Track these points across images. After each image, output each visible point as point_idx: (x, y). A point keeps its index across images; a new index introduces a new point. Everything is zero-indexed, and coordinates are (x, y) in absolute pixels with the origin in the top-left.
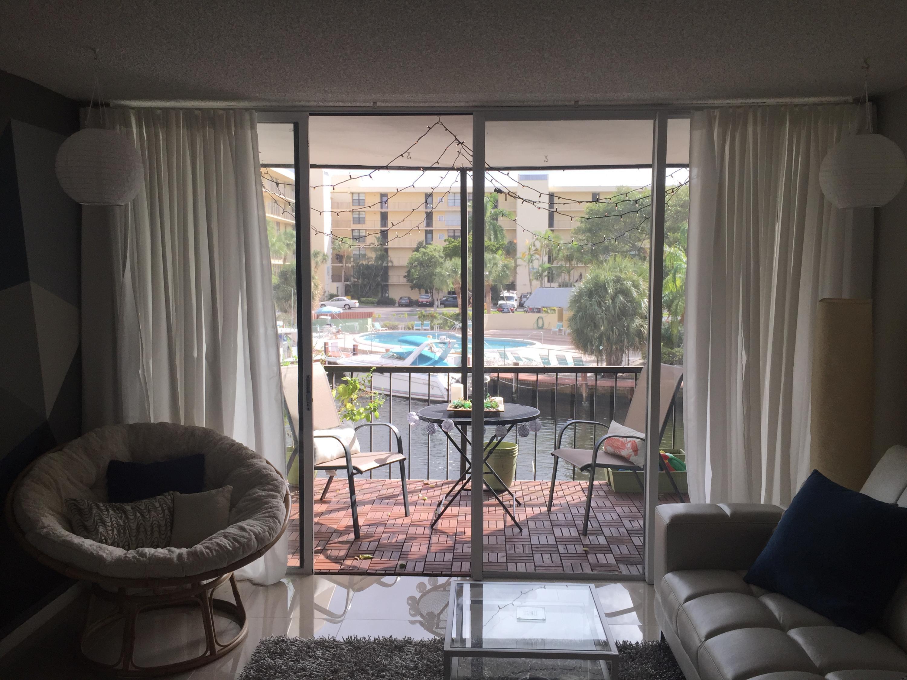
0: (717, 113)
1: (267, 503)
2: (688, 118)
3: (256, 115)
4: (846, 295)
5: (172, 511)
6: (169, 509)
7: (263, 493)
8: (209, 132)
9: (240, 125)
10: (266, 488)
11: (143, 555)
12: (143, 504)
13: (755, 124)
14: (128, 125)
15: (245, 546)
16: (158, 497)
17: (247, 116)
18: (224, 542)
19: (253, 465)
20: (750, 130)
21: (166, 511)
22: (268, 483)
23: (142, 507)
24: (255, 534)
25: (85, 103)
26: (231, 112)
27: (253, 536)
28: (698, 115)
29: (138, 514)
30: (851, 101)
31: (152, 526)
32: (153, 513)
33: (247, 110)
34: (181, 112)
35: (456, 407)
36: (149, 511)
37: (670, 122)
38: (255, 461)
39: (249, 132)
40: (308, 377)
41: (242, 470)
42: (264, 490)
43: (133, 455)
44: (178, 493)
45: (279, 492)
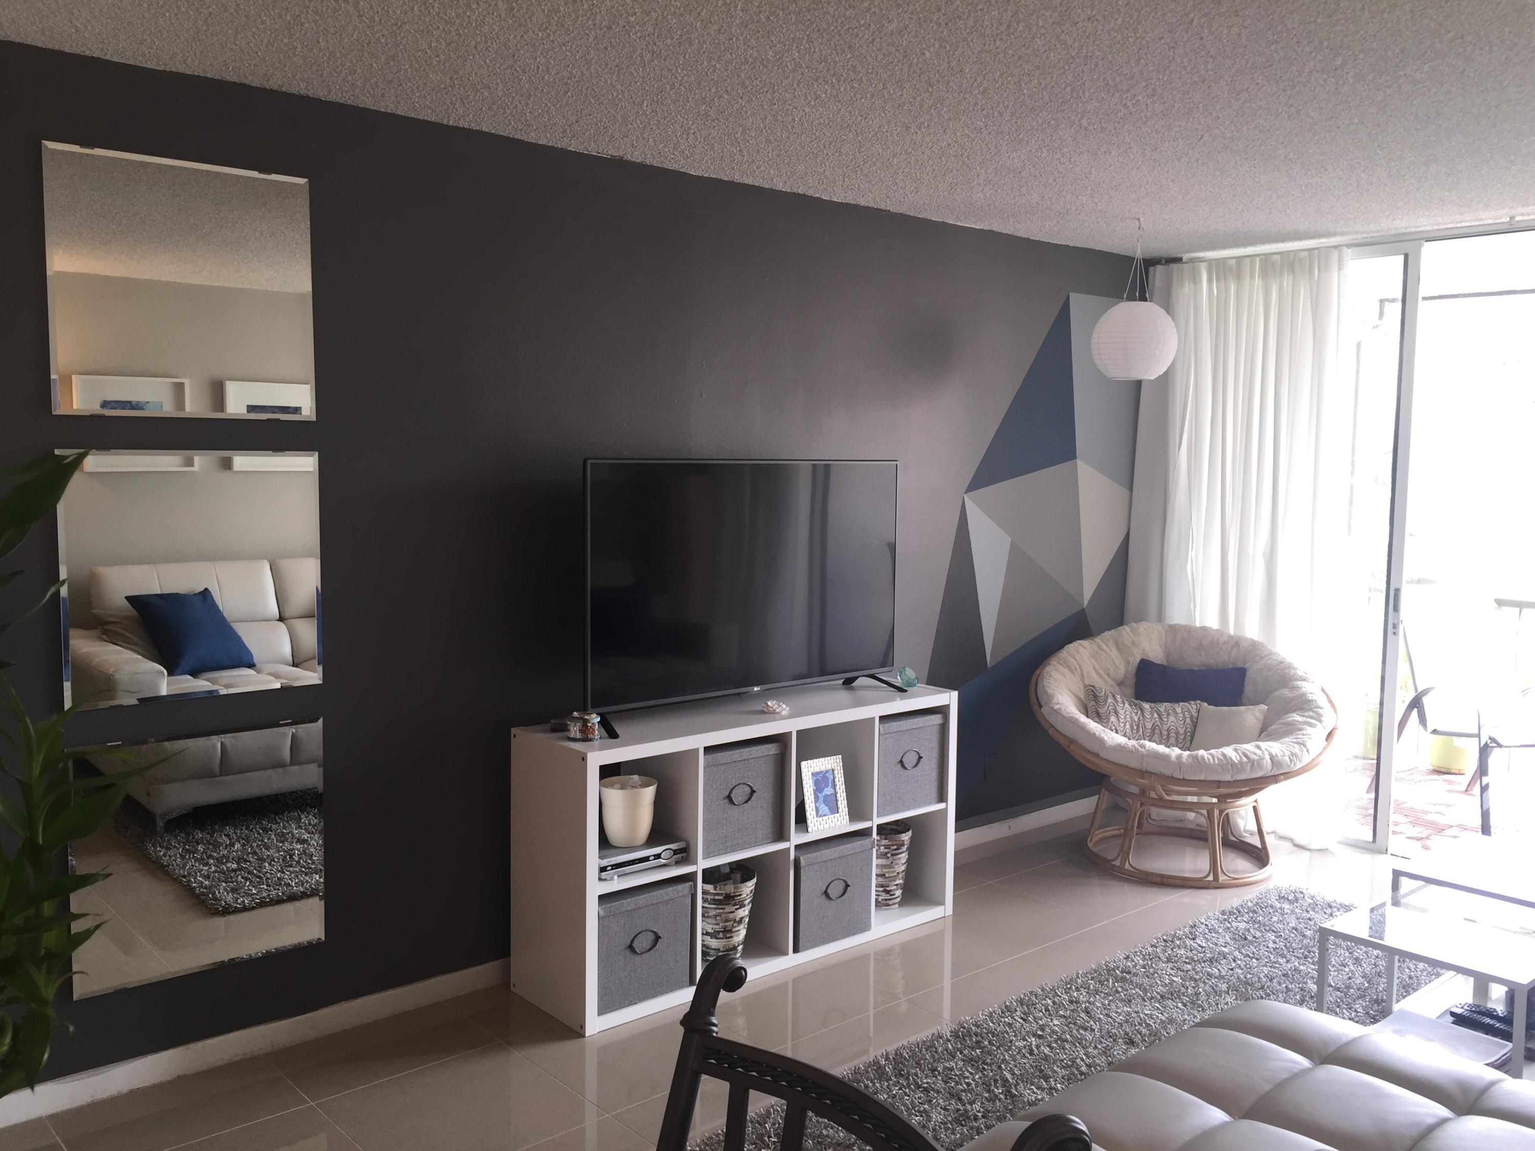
3: (1348, 251)
5: (1195, 722)
6: (1191, 718)
7: (1300, 719)
9: (1323, 269)
10: (1306, 714)
11: (1143, 746)
12: (1163, 707)
14: (1197, 281)
15: (1254, 764)
16: (1181, 704)
17: (1335, 255)
19: (1298, 688)
21: (1188, 720)
22: (1311, 710)
23: (1162, 709)
24: (1271, 755)
25: (1155, 262)
26: (1316, 253)
27: (1267, 757)
29: (1156, 715)
31: (1168, 730)
32: (1172, 718)
33: (1336, 247)
34: (1256, 262)
36: (1168, 714)
39: (1336, 274)
40: (1397, 591)
41: (1286, 692)
42: (1303, 716)
43: (1167, 658)
44: (1206, 704)
45: (1320, 721)
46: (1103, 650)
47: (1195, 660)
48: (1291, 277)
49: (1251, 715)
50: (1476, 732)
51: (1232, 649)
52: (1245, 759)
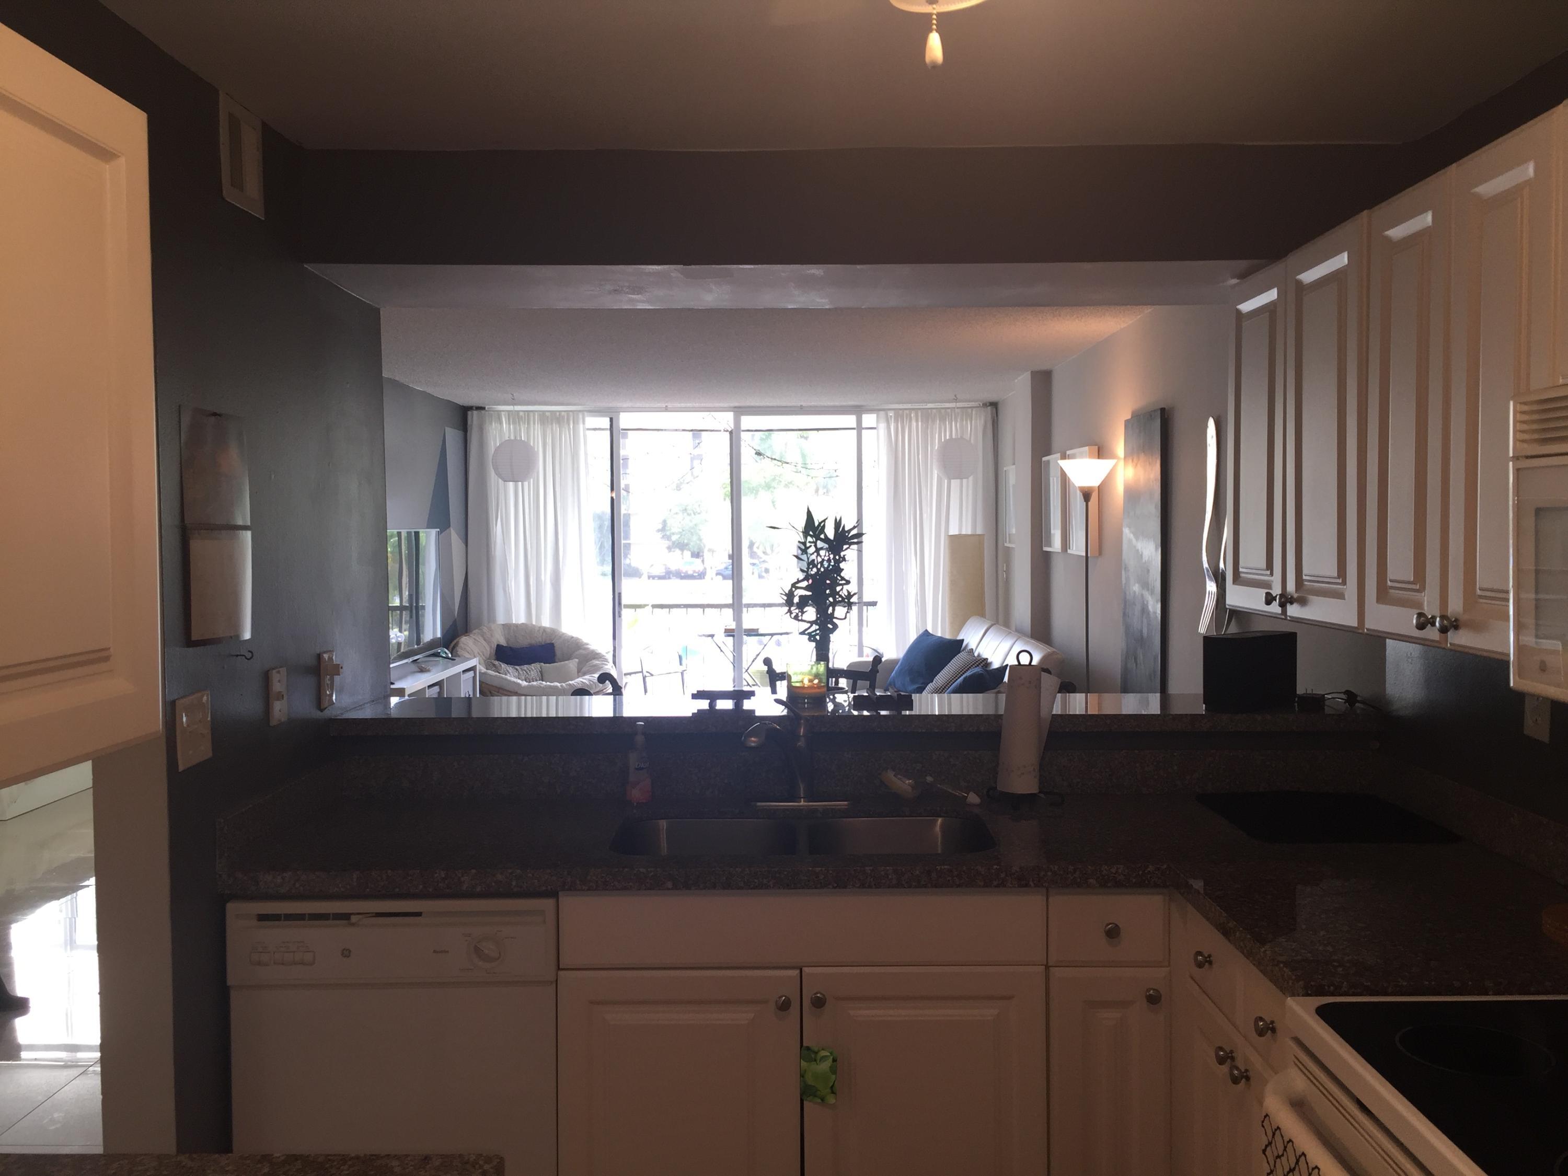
0: (891, 414)
1: (602, 667)
2: (874, 413)
3: (586, 413)
4: (979, 531)
5: (541, 672)
6: (540, 672)
7: (599, 662)
8: (556, 427)
9: (576, 423)
10: (600, 660)
11: (542, 684)
12: (525, 667)
13: (917, 421)
14: (501, 423)
16: (533, 665)
17: (581, 416)
18: (584, 681)
19: (588, 648)
20: (914, 424)
21: (539, 673)
22: (601, 658)
23: (525, 669)
25: (470, 408)
26: (571, 413)
28: (882, 413)
29: (524, 672)
30: (981, 405)
32: (532, 672)
33: (580, 411)
34: (536, 413)
35: (726, 626)
37: (864, 416)
38: (589, 646)
39: (581, 424)
40: (620, 594)
41: (581, 651)
42: (600, 661)
43: (507, 643)
44: (542, 664)
45: (608, 662)
46: (477, 641)
47: (523, 642)
48: (557, 426)
49: (572, 664)
50: (641, 670)
51: (542, 633)
52: (592, 683)
